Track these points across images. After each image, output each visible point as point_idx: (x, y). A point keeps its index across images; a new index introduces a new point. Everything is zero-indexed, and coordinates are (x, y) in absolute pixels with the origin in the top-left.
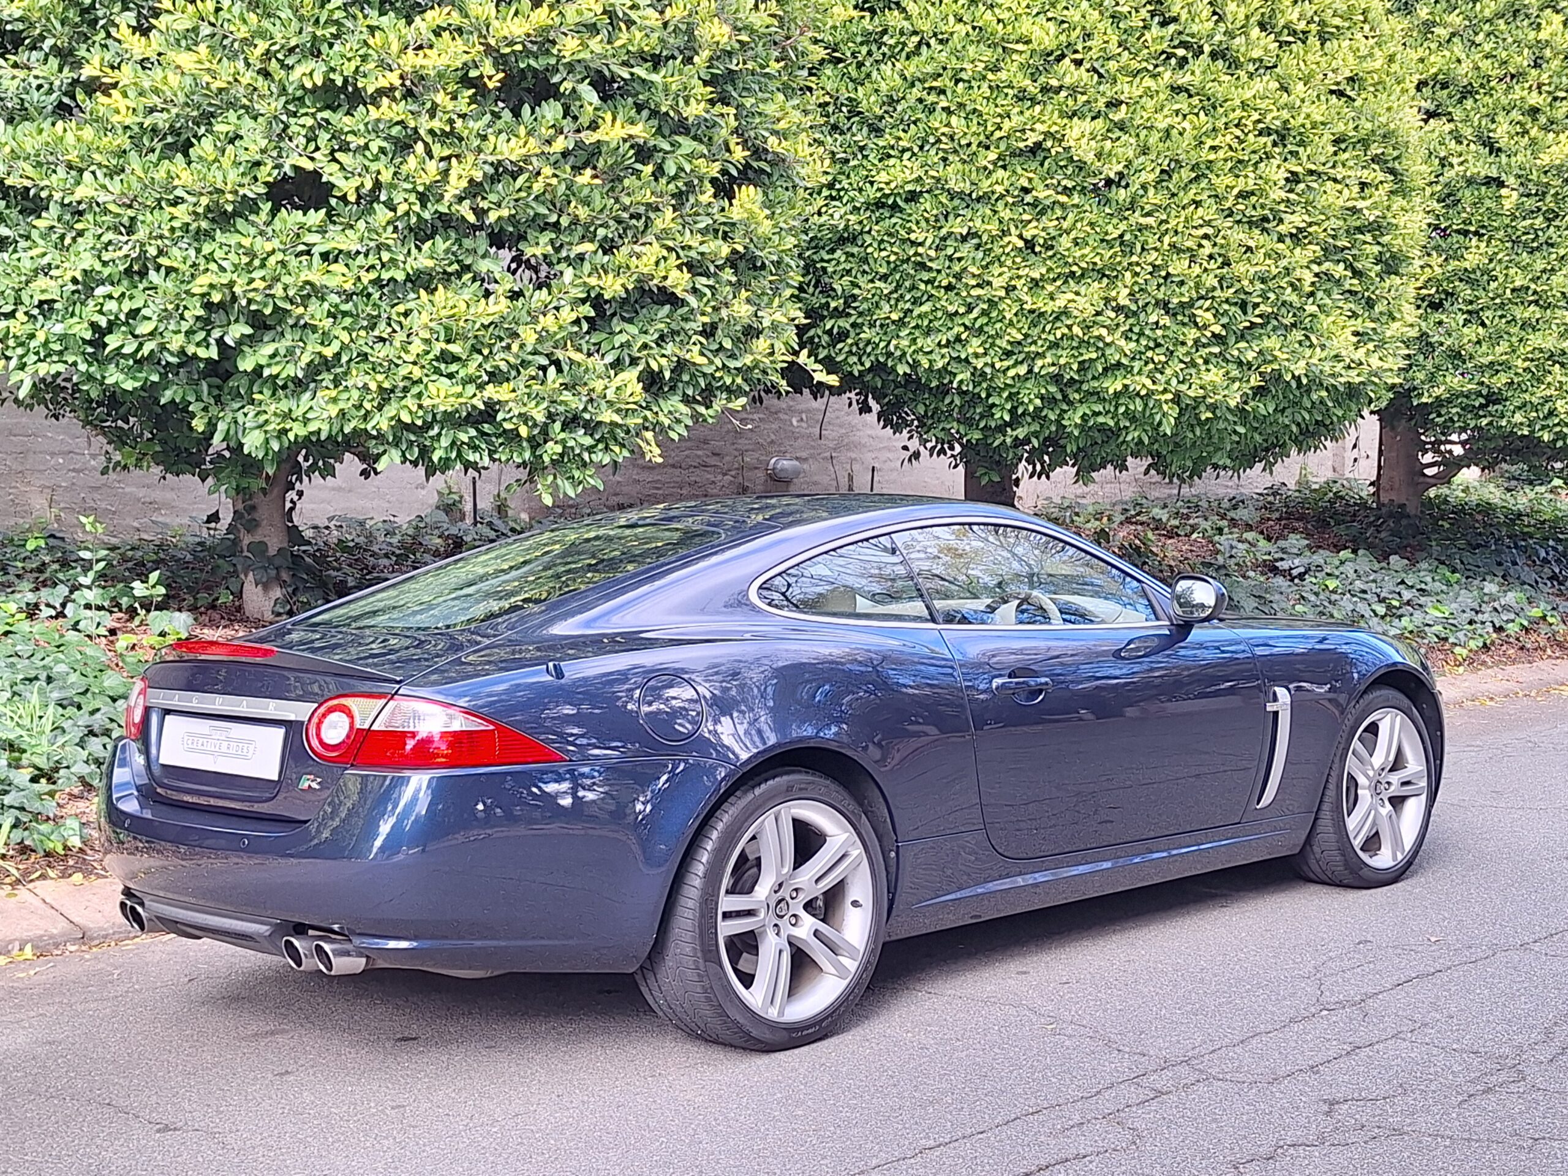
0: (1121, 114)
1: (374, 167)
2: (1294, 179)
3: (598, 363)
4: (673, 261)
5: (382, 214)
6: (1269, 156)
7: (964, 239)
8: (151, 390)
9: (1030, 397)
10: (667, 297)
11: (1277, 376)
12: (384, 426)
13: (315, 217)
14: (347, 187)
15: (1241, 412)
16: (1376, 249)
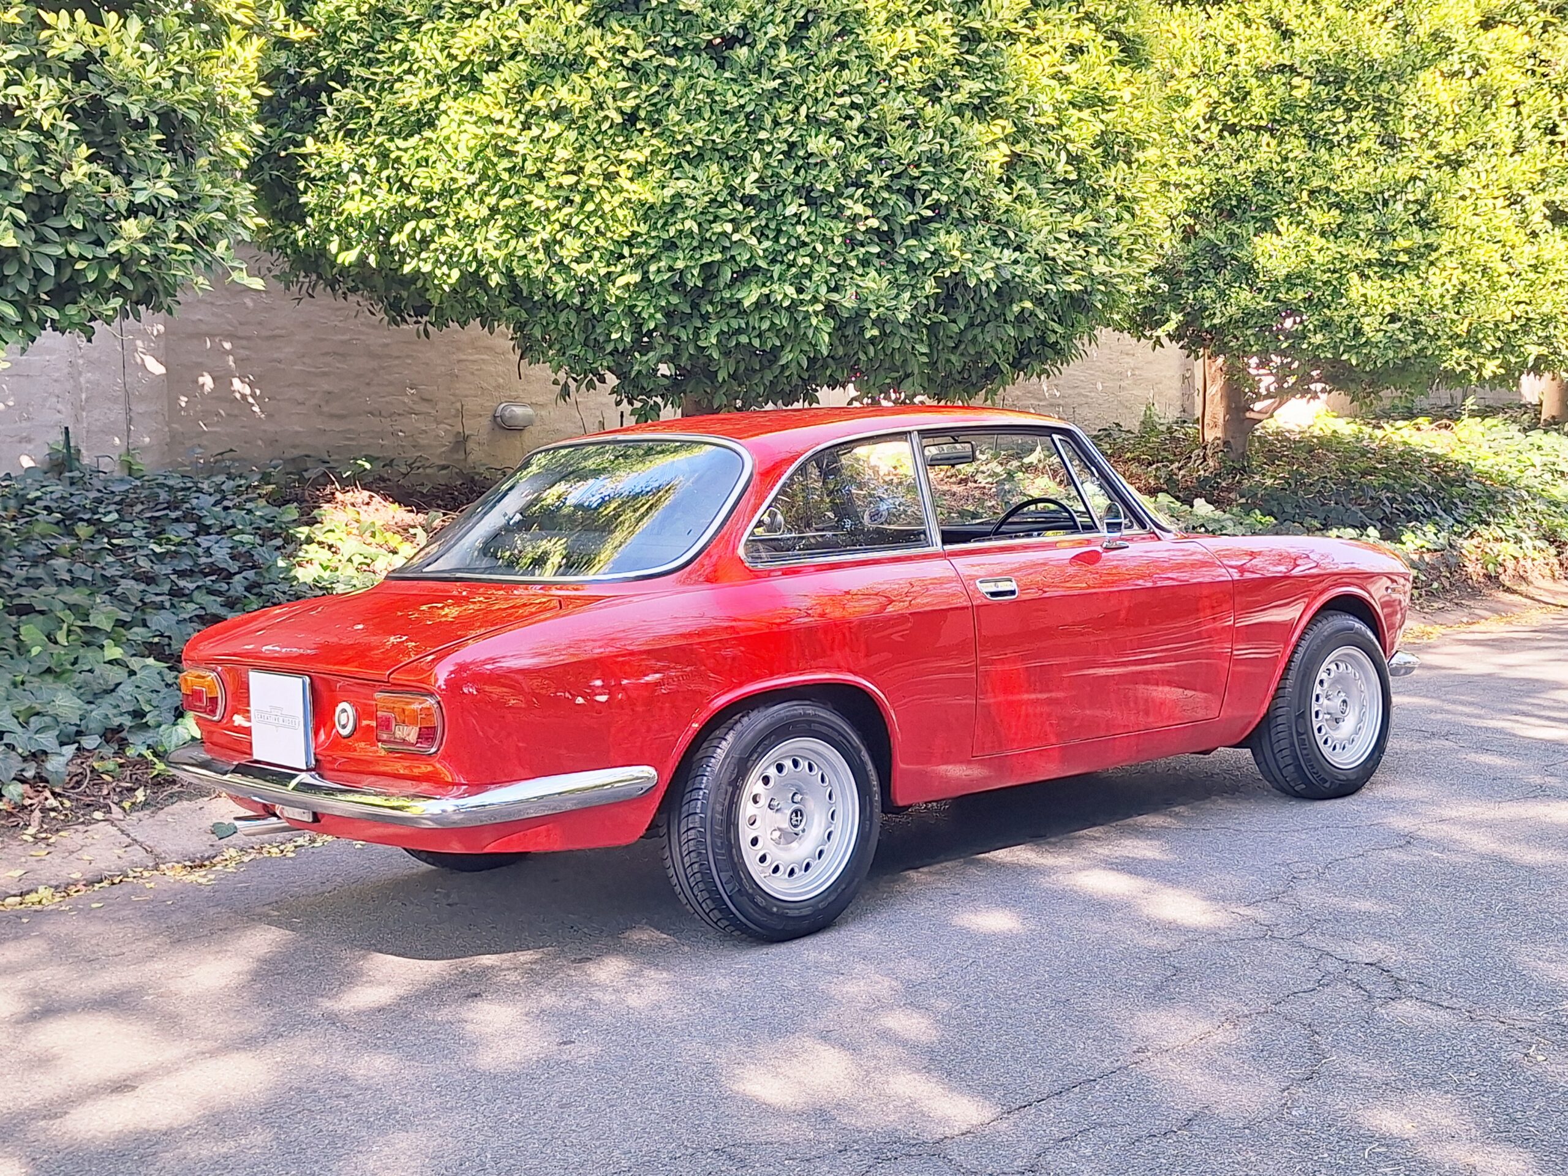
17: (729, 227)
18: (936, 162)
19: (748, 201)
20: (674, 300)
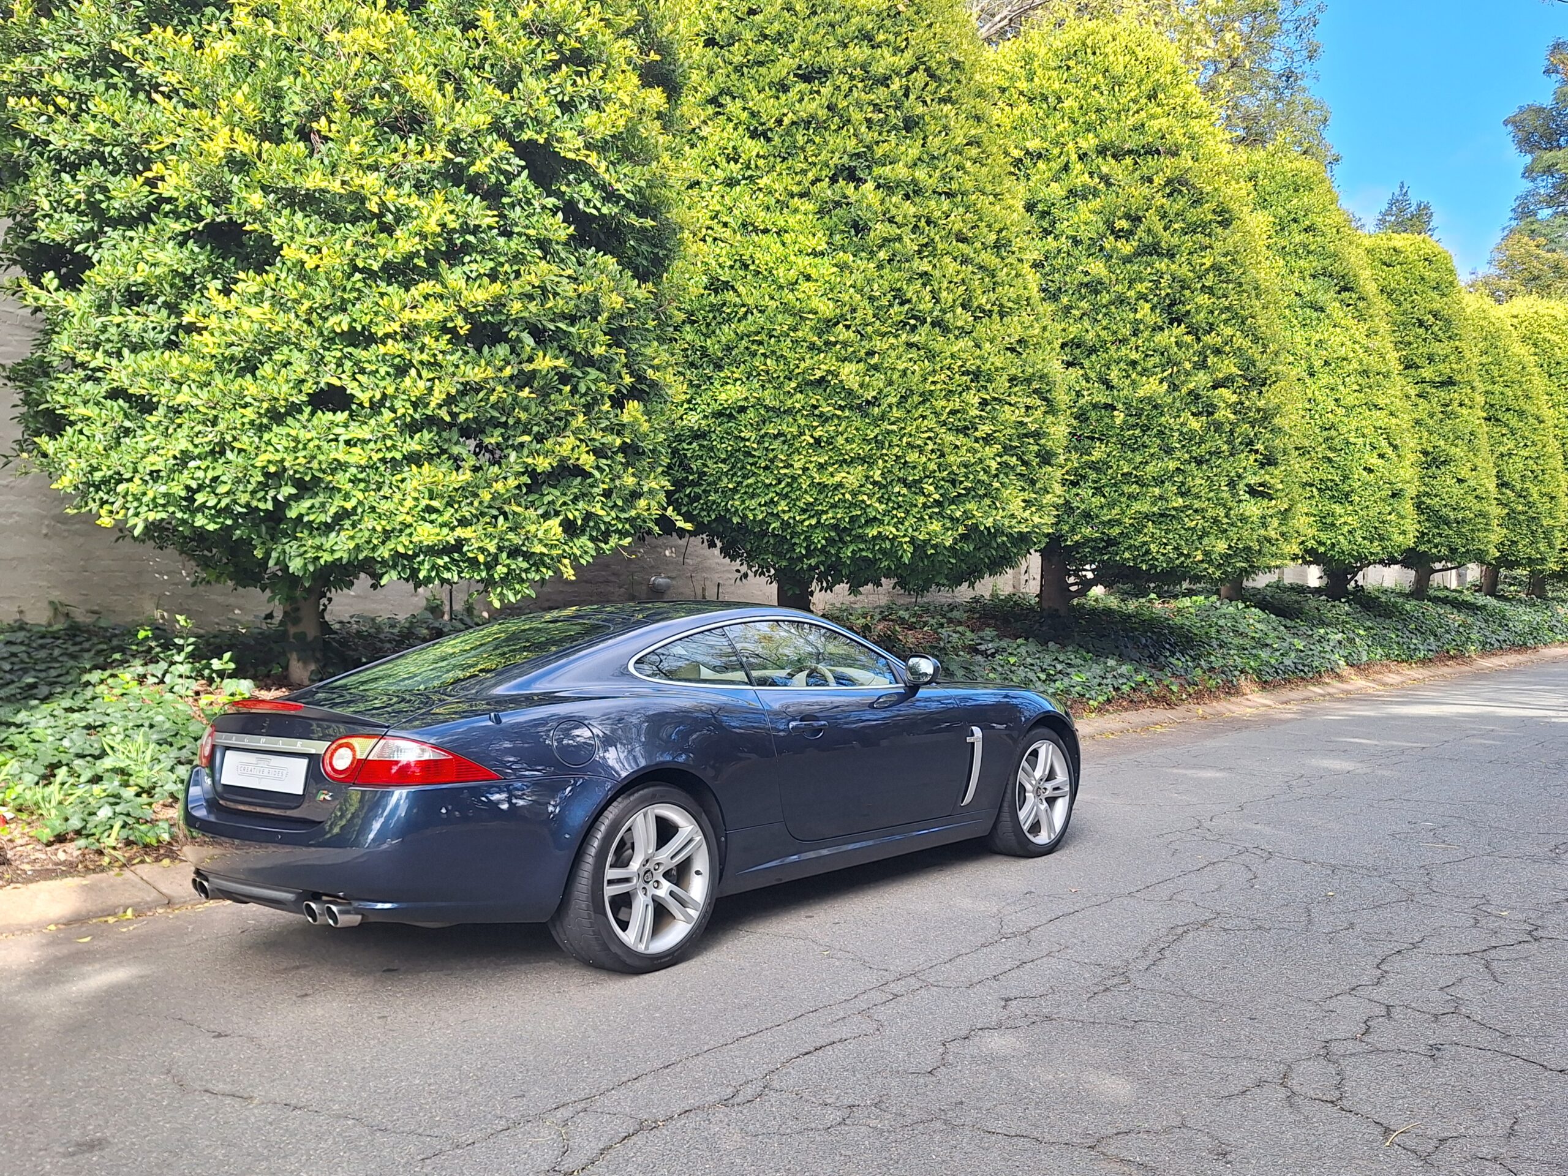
0: (875, 360)
1: (382, 384)
2: (984, 403)
3: (532, 513)
4: (583, 448)
5: (387, 415)
6: (968, 388)
7: (776, 437)
8: (227, 530)
9: (819, 539)
10: (579, 471)
11: (975, 526)
12: (386, 555)
13: (341, 416)
14: (364, 397)
15: (952, 548)
16: (1036, 448)
17: (865, 498)
18: (966, 467)
19: (875, 483)
20: (833, 534)
